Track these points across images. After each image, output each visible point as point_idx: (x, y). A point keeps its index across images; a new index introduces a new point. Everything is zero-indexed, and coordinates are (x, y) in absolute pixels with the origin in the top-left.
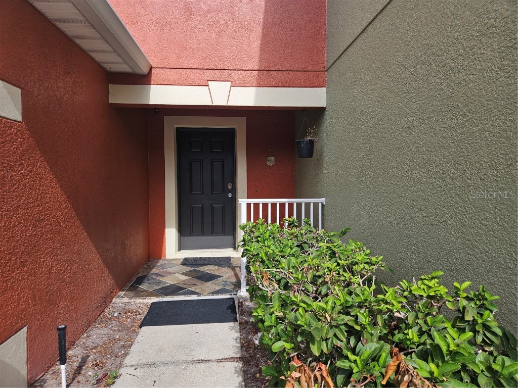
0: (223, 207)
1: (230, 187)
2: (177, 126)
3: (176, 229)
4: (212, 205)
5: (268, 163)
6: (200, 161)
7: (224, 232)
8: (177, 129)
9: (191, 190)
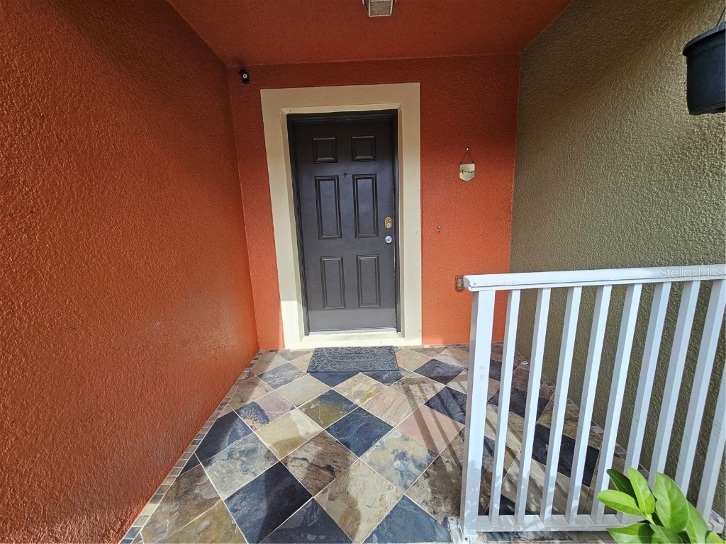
0: (377, 261)
1: (389, 225)
2: (287, 111)
3: (298, 301)
4: (357, 258)
5: (462, 176)
6: (334, 180)
7: (379, 303)
8: (290, 117)
9: (321, 233)
